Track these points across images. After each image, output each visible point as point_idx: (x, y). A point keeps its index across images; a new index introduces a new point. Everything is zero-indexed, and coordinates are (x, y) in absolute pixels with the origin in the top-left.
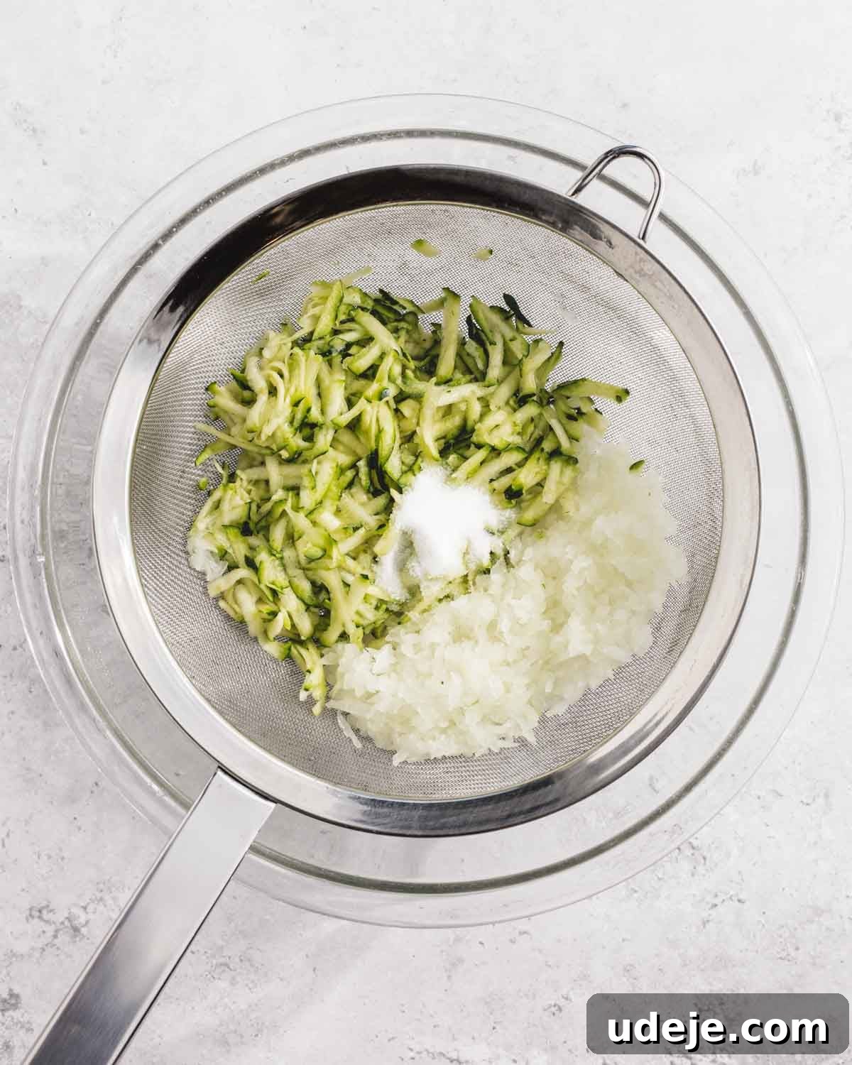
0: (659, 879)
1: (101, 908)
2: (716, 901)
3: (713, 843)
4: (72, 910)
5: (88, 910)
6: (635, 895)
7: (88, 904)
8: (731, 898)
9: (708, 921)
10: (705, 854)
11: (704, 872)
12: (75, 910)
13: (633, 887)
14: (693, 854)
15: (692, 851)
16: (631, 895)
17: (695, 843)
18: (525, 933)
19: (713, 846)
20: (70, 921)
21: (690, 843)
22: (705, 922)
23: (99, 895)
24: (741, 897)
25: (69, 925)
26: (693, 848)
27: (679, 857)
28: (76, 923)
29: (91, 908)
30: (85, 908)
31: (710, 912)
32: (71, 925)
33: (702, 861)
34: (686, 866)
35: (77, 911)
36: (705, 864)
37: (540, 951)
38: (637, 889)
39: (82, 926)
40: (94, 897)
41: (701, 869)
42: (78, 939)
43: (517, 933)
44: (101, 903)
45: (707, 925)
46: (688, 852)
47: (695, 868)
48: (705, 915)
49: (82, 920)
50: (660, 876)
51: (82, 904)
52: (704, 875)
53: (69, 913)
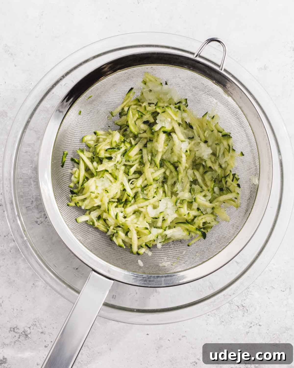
0: (231, 318)
1: (35, 327)
2: (251, 325)
3: (250, 305)
4: (25, 328)
5: (31, 329)
6: (223, 323)
7: (31, 326)
8: (256, 324)
9: (248, 332)
10: (247, 309)
11: (247, 315)
12: (26, 329)
13: (222, 320)
14: (243, 309)
15: (243, 308)
16: (222, 323)
17: (244, 305)
18: (184, 336)
19: (250, 306)
20: (24, 332)
21: (242, 305)
22: (247, 333)
23: (34, 323)
24: (260, 324)
25: (24, 334)
26: (243, 307)
27: (238, 310)
28: (26, 333)
29: (31, 328)
30: (30, 328)
31: (249, 329)
32: (25, 334)
33: (247, 311)
34: (240, 313)
35: (27, 329)
36: (247, 312)
37: (189, 343)
38: (223, 321)
39: (28, 334)
40: (33, 324)
41: (246, 314)
42: (27, 339)
43: (181, 336)
44: (35, 326)
45: (248, 334)
46: (241, 308)
47: (244, 314)
48: (247, 330)
49: (29, 332)
50: (232, 317)
51: (29, 327)
52: (247, 316)
53: (24, 330)
